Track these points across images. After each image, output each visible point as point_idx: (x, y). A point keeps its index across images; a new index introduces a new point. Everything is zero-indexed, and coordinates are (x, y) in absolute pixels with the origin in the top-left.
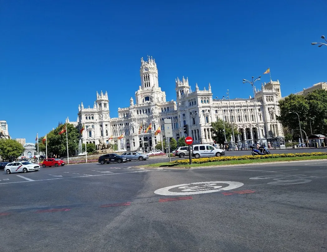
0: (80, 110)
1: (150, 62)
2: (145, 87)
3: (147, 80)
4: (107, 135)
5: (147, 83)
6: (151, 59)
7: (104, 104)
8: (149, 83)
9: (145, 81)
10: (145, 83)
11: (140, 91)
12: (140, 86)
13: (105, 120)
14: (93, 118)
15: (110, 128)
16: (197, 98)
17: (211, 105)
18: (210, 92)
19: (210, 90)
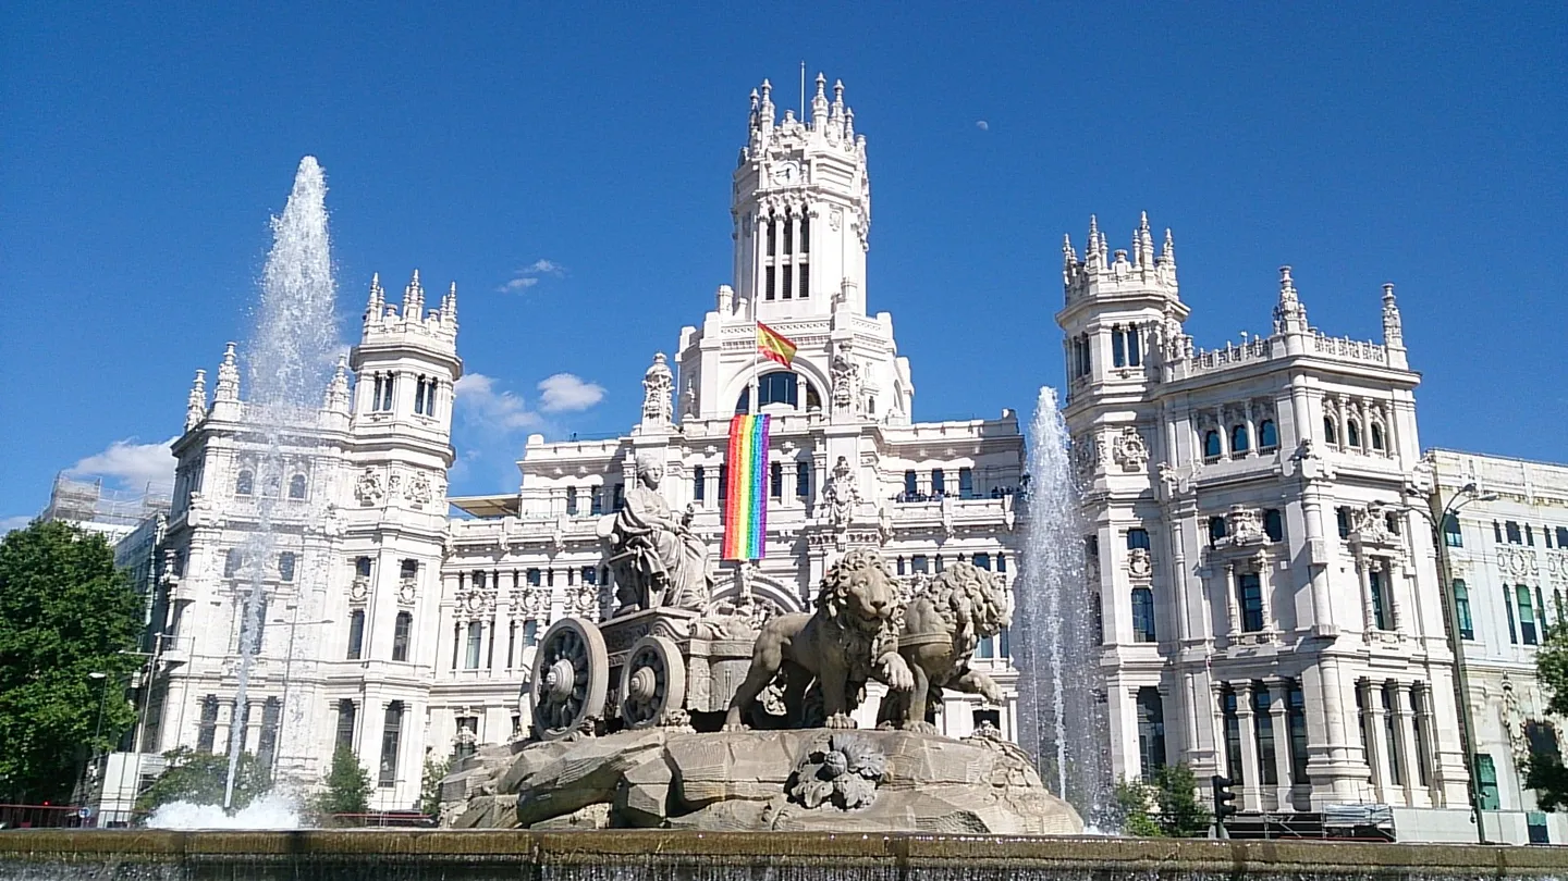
0: (195, 417)
1: (821, 121)
2: (770, 295)
3: (788, 250)
4: (400, 653)
5: (788, 269)
6: (831, 98)
7: (421, 386)
8: (805, 268)
9: (772, 252)
10: (771, 270)
11: (720, 324)
12: (726, 290)
13: (409, 520)
14: (299, 490)
15: (434, 596)
16: (1292, 393)
17: (1408, 468)
18: (1399, 360)
19: (1395, 342)
